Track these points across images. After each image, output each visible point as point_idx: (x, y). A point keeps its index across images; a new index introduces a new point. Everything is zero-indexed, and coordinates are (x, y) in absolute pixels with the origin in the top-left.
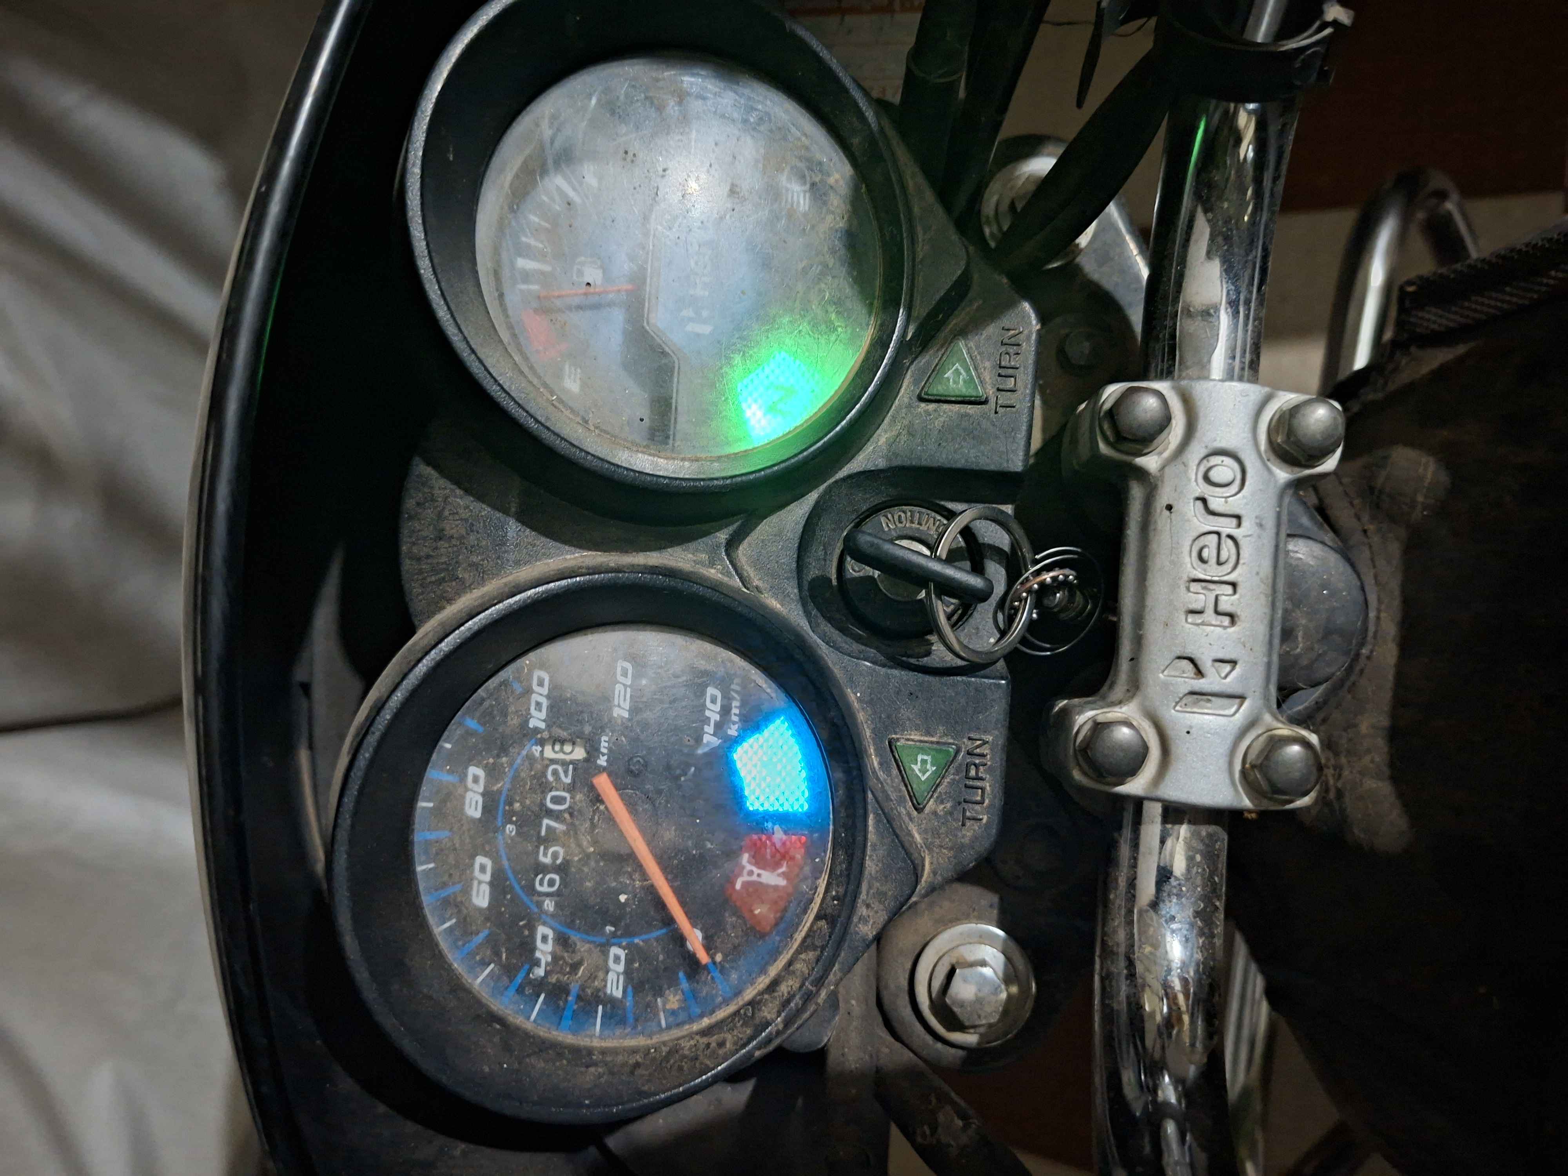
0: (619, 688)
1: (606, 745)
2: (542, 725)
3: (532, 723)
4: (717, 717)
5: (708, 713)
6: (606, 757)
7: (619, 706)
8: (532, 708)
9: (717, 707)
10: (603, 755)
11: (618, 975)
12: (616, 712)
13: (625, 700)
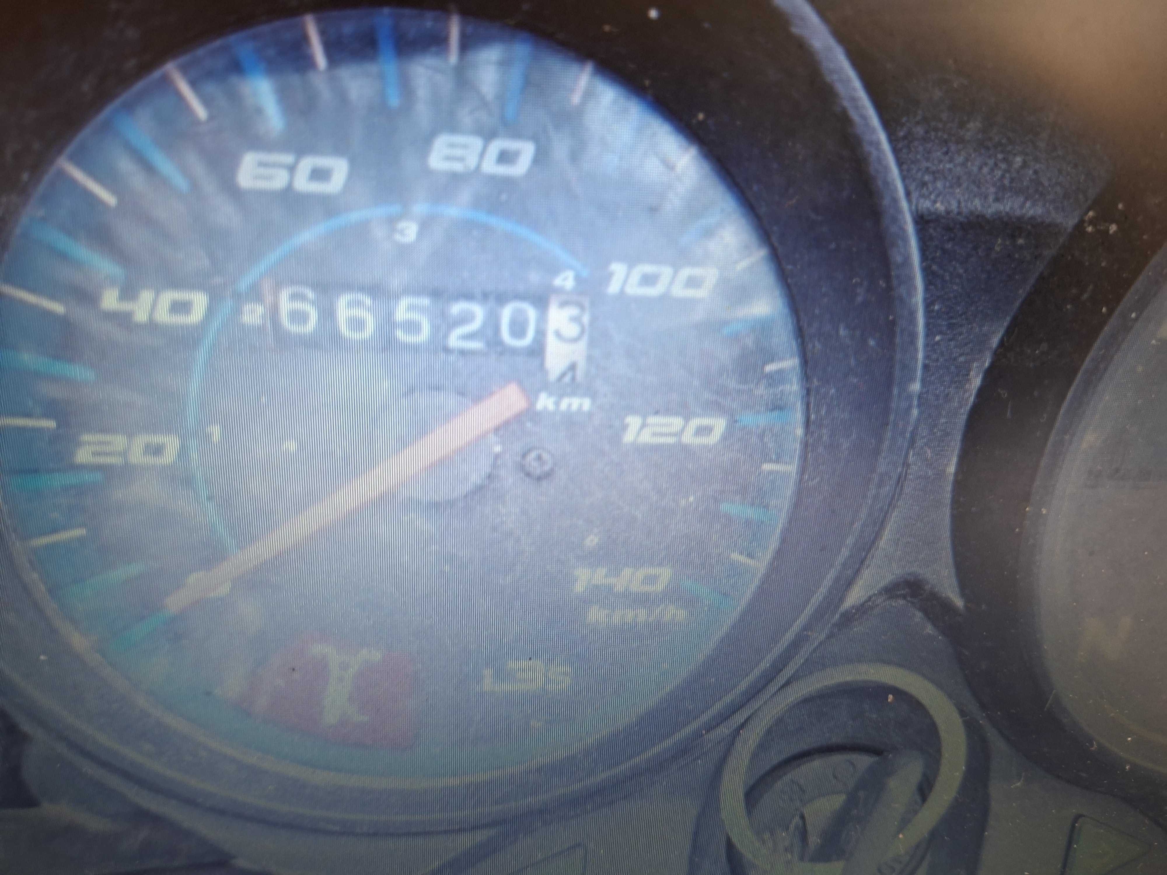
0: (677, 422)
1: (575, 407)
2: (614, 288)
3: (618, 269)
4: (619, 588)
5: (627, 572)
6: (551, 407)
7: (643, 426)
8: (648, 269)
9: (636, 587)
10: (557, 404)
11: (124, 454)
12: (633, 421)
13: (654, 434)
